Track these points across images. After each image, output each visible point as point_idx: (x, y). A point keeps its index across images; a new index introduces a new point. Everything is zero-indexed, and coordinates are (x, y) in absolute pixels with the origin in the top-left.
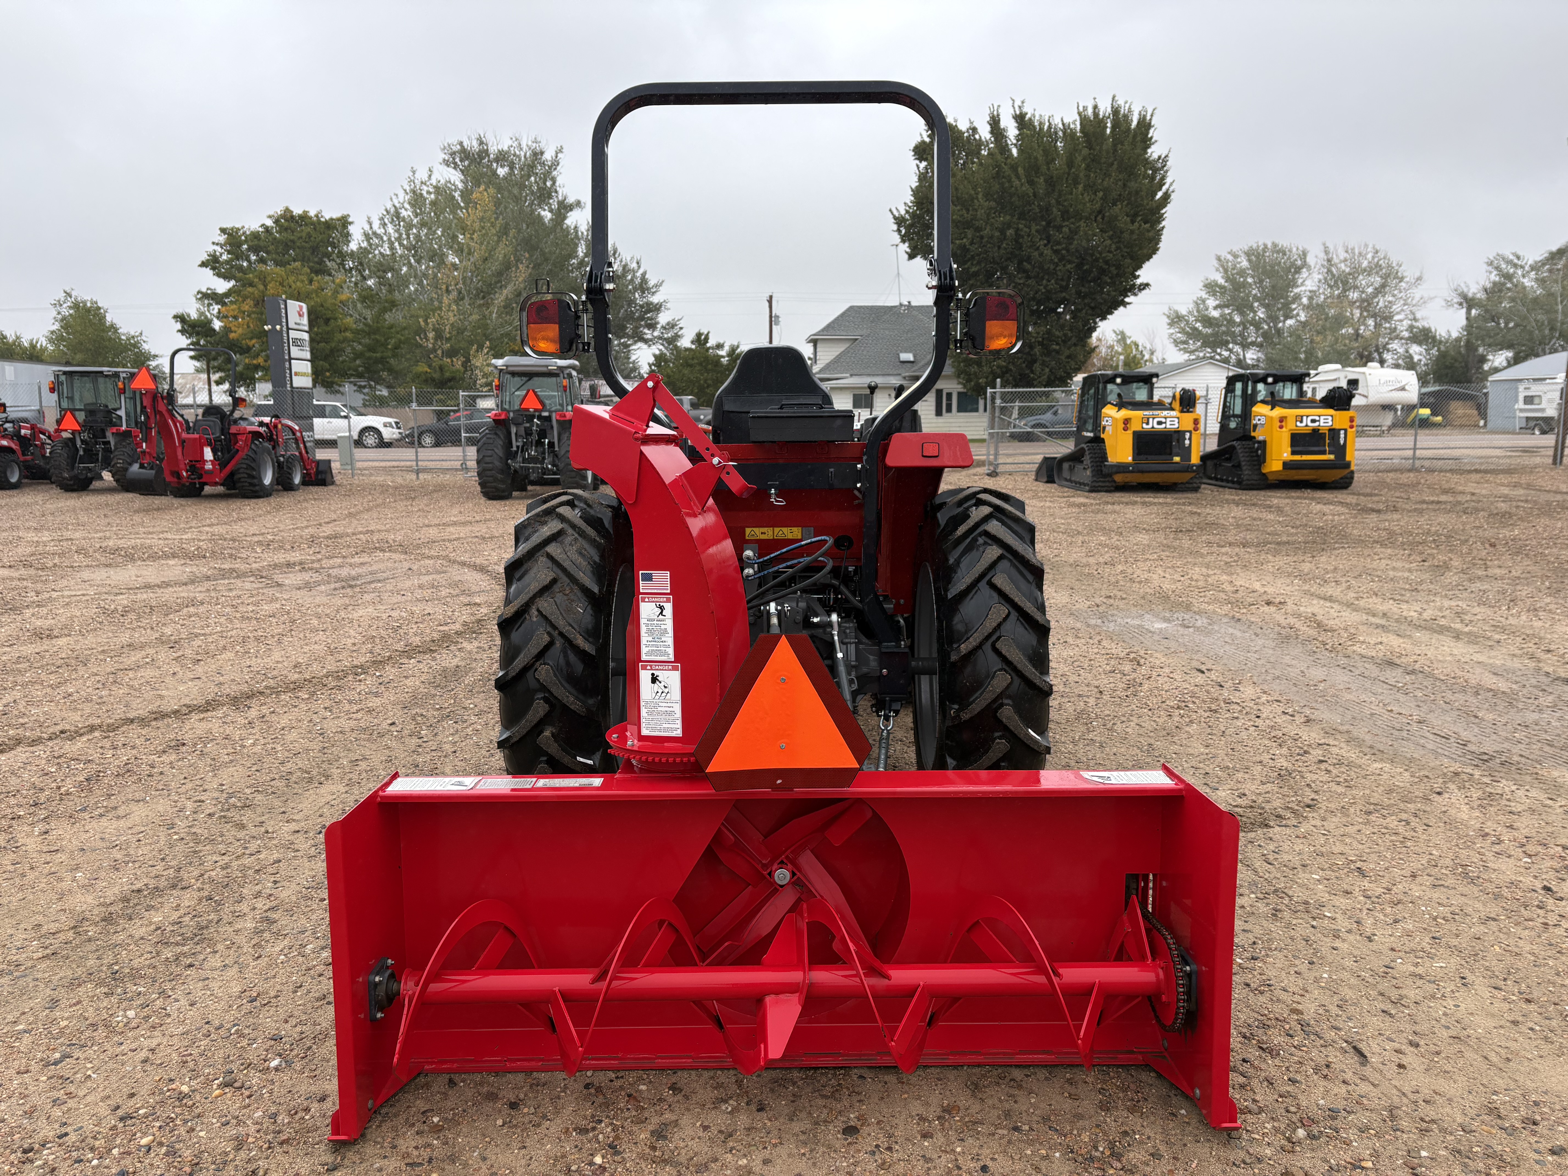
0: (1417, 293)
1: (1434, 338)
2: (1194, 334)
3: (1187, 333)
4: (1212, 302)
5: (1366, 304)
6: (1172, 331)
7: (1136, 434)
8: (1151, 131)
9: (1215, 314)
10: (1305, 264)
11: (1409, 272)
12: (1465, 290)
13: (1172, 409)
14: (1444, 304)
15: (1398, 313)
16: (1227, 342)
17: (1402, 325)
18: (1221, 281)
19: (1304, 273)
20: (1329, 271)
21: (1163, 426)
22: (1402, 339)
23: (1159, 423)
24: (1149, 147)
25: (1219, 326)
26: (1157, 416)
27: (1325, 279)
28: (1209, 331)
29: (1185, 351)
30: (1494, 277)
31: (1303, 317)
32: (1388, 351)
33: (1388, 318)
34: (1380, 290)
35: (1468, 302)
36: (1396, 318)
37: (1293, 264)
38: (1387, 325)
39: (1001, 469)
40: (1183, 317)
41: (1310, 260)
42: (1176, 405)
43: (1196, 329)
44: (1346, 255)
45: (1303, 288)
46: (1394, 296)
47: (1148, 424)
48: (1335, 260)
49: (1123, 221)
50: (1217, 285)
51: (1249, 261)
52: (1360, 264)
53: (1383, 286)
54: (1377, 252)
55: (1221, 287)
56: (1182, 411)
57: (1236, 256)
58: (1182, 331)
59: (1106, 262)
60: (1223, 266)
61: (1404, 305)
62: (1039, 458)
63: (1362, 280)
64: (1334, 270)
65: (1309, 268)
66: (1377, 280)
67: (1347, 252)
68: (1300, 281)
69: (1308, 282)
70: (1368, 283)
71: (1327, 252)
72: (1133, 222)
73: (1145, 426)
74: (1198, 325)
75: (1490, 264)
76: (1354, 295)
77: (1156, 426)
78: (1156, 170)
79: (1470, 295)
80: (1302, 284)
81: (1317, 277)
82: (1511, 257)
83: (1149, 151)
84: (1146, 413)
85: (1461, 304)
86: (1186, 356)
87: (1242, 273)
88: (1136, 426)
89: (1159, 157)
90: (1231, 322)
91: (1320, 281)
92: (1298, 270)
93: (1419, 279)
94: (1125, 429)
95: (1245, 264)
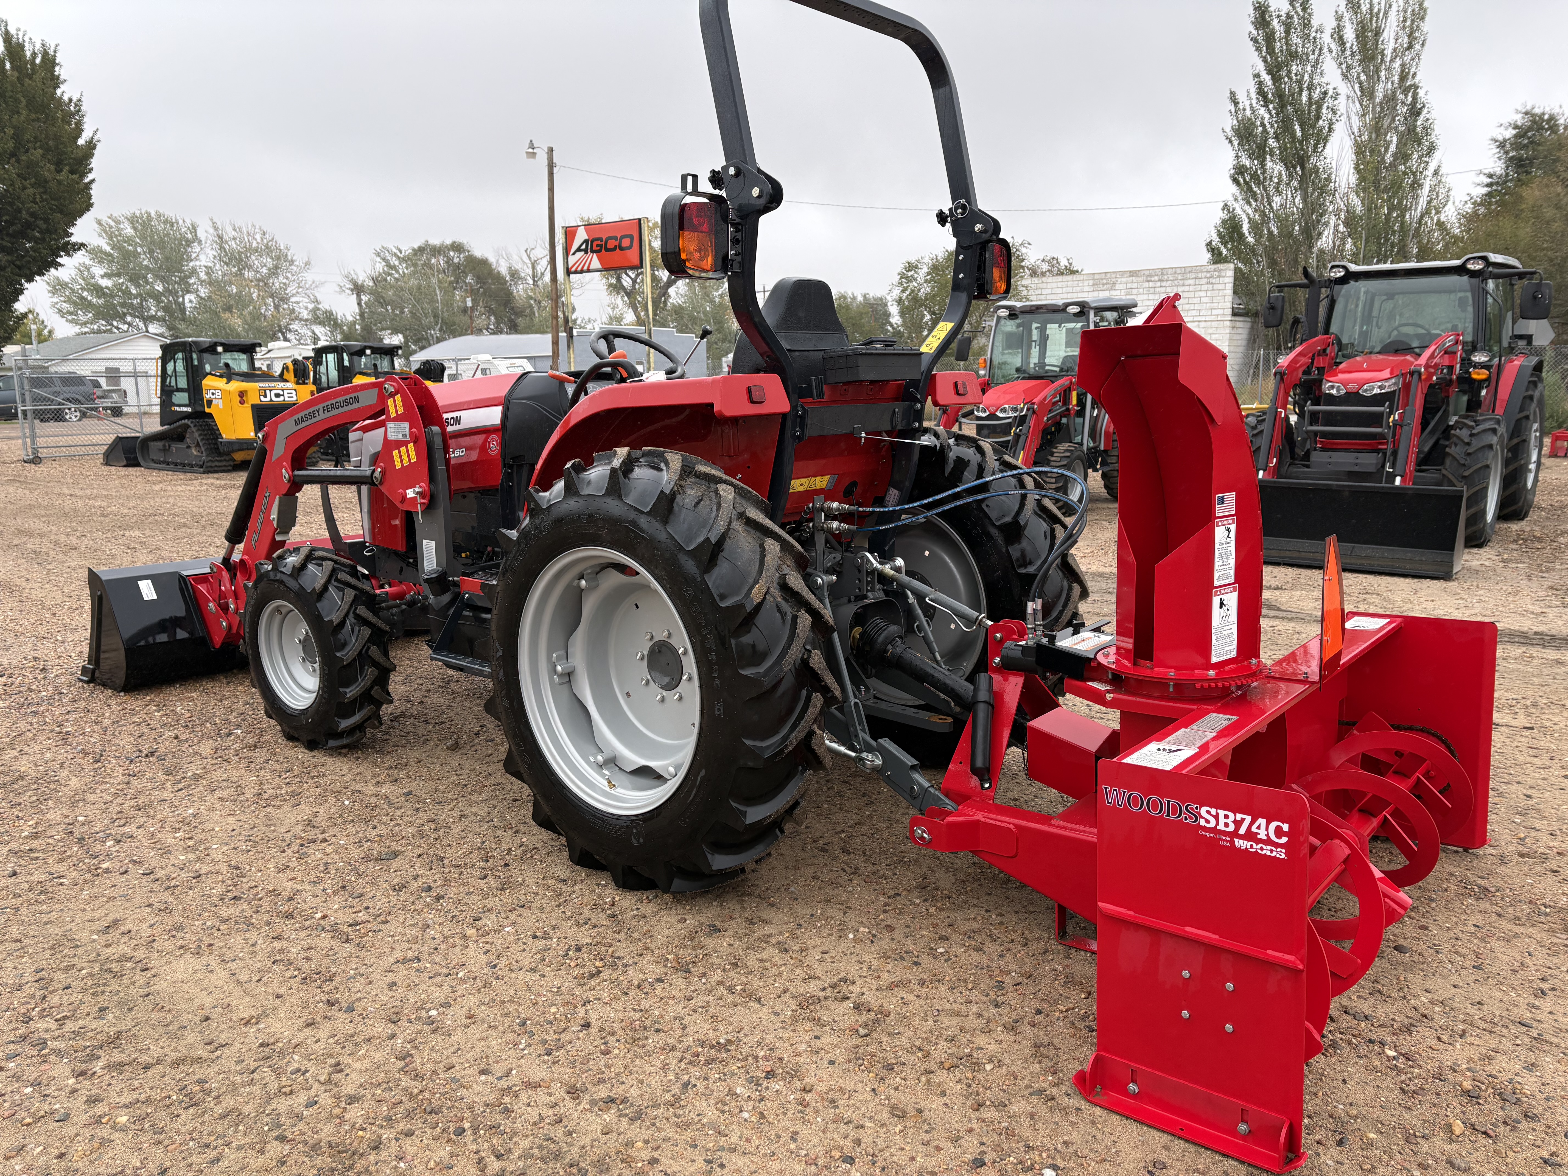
0: (309, 277)
1: (335, 320)
2: (83, 304)
3: (75, 303)
4: (98, 271)
5: (263, 283)
6: (55, 300)
7: (254, 407)
8: (57, 68)
9: (105, 283)
10: (196, 239)
11: (298, 255)
12: (355, 277)
13: (286, 381)
14: (338, 289)
15: (293, 295)
16: (125, 315)
17: (303, 307)
18: (108, 249)
19: (196, 248)
20: (222, 248)
21: (281, 398)
22: (301, 320)
23: (277, 395)
24: (57, 86)
25: (112, 296)
26: (274, 388)
27: (220, 255)
28: (101, 301)
29: (74, 322)
30: (380, 267)
31: (203, 292)
32: (290, 331)
33: (285, 300)
34: (274, 271)
35: (358, 289)
36: (293, 299)
37: (183, 237)
38: (285, 306)
39: (43, 453)
40: (66, 284)
41: (201, 234)
42: (290, 376)
43: (83, 298)
44: (234, 233)
45: (198, 263)
46: (287, 278)
47: (265, 396)
48: (225, 237)
49: (47, 170)
50: (101, 251)
51: (135, 229)
52: (251, 244)
53: (276, 267)
54: (264, 234)
55: (109, 255)
56: (297, 383)
57: (118, 222)
58: (69, 301)
59: (33, 215)
60: (105, 231)
61: (299, 287)
62: (110, 439)
63: (254, 259)
64: (227, 247)
65: (200, 242)
66: (270, 263)
67: (235, 230)
68: (194, 255)
69: (202, 257)
70: (262, 264)
71: (216, 229)
72: (59, 171)
73: (262, 398)
74: (85, 294)
75: (378, 255)
76: (249, 274)
77: (274, 399)
78: (72, 115)
79: (360, 283)
80: (196, 259)
81: (211, 253)
82: (394, 250)
83: (59, 92)
84: (262, 384)
85: (352, 290)
86: (77, 329)
87: (129, 240)
88: (254, 399)
89: (70, 100)
90: (127, 293)
91: (215, 257)
92: (189, 243)
93: (307, 264)
94: (242, 402)
95: (129, 231)
